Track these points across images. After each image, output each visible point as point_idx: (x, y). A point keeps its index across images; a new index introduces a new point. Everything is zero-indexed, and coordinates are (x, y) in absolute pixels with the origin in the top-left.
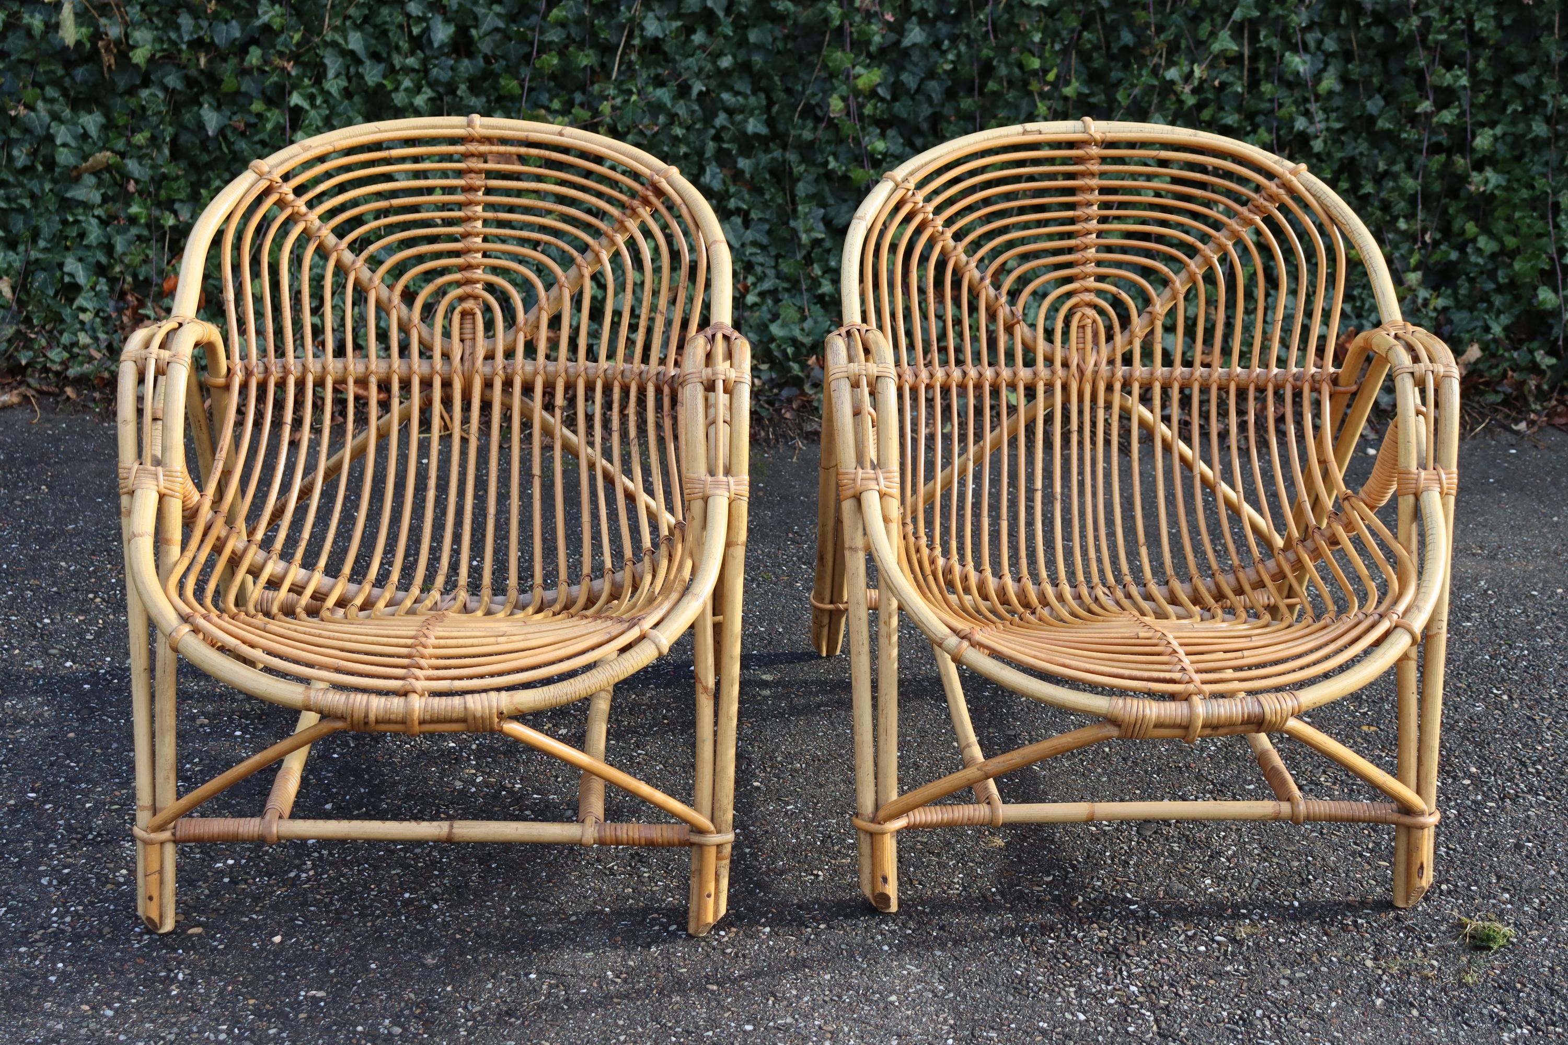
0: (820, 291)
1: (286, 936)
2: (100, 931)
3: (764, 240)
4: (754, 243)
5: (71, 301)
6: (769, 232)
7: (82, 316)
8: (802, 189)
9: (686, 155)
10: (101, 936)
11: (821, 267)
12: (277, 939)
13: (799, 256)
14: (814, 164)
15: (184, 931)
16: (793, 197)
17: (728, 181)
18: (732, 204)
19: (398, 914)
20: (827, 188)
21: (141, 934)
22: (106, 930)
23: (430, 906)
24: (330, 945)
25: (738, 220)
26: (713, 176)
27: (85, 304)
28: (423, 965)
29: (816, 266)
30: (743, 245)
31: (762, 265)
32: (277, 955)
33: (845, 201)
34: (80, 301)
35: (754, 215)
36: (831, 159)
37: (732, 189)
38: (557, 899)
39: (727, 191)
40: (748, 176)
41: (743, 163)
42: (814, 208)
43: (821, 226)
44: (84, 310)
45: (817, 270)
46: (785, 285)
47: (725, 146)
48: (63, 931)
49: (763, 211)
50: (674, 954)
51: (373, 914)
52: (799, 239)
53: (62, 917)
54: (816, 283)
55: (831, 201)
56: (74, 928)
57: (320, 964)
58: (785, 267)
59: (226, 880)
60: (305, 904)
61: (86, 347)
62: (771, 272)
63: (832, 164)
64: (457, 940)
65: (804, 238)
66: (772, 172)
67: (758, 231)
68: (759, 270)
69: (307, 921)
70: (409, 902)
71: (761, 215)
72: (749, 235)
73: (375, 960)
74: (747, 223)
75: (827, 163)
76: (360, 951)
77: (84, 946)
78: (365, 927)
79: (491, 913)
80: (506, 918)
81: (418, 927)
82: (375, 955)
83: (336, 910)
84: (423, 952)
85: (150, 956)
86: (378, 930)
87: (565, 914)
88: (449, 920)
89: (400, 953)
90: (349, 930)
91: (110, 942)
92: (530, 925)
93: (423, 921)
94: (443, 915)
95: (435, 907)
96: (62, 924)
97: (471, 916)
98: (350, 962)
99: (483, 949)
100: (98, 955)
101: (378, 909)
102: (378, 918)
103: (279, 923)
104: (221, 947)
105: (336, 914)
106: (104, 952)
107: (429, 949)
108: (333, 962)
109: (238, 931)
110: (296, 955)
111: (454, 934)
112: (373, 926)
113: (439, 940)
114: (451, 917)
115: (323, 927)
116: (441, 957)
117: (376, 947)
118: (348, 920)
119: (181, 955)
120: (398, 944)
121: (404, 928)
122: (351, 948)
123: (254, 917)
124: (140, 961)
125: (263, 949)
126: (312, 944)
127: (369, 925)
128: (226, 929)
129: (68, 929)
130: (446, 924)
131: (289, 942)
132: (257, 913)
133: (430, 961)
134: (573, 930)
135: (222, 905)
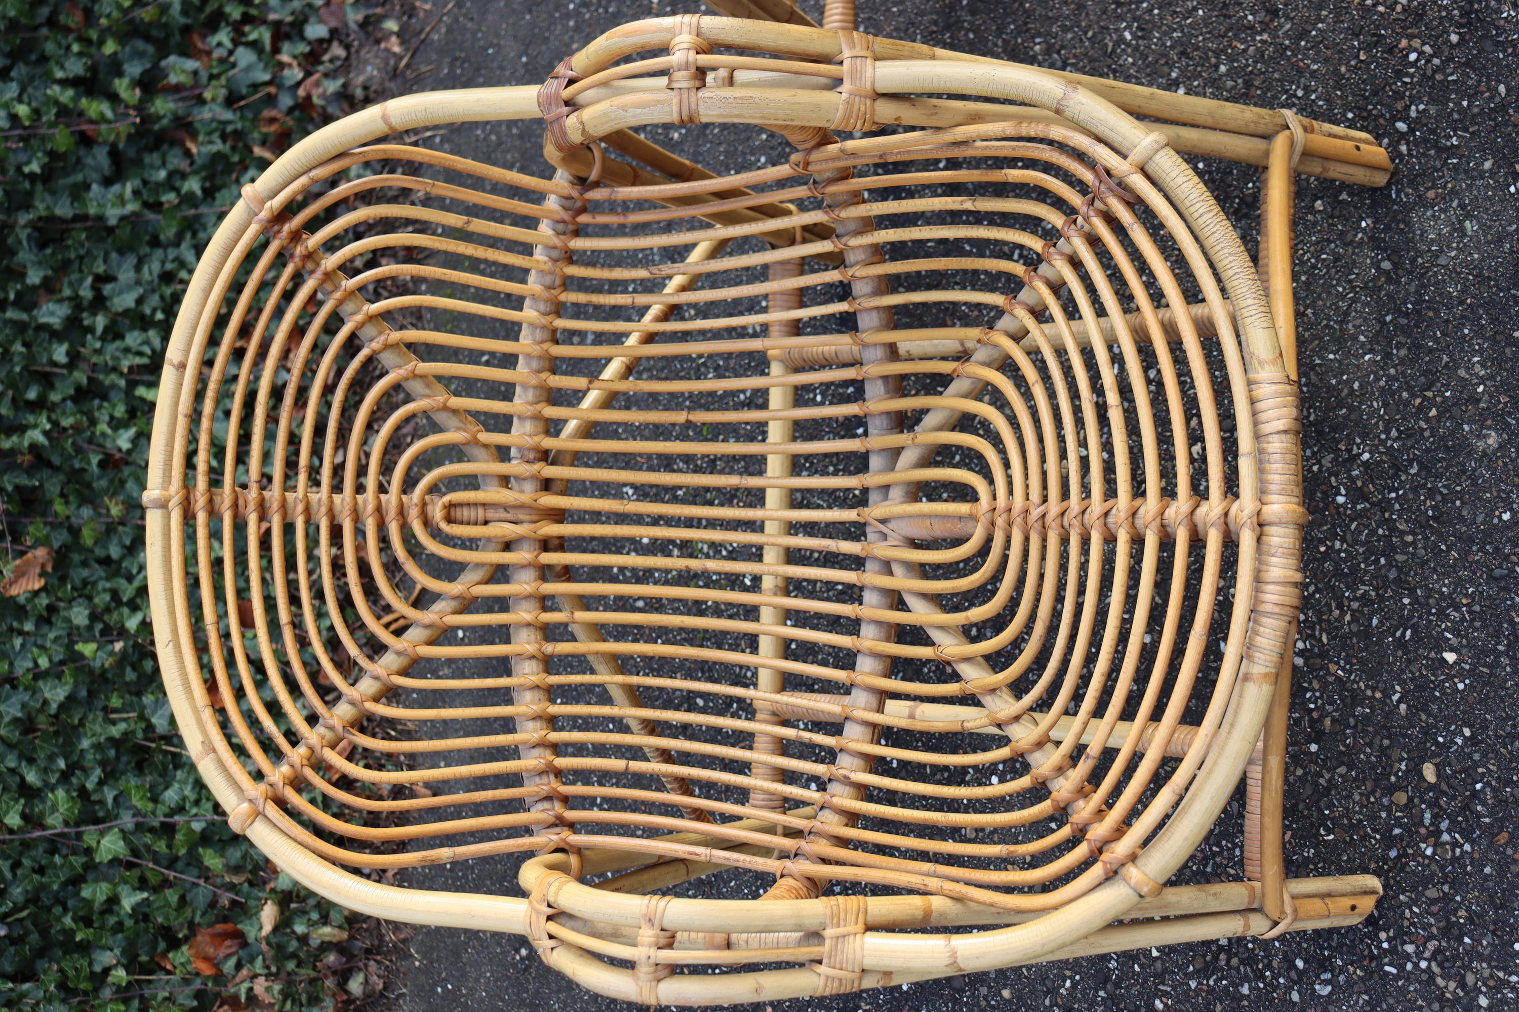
0: (199, 193)
1: (1441, 645)
2: (1434, 901)
3: (131, 260)
4: (138, 268)
6: (121, 252)
8: (64, 209)
9: (25, 344)
10: (1447, 898)
11: (164, 193)
12: (1450, 657)
13: (151, 216)
14: (30, 195)
15: (1431, 787)
16: (76, 218)
17: (58, 297)
18: (86, 293)
19: (1384, 506)
20: (62, 182)
21: (1437, 846)
22: (1432, 893)
23: (1366, 464)
24: (1459, 583)
25: (107, 289)
26: (52, 314)
28: (1501, 447)
29: (164, 199)
30: (138, 283)
31: (163, 263)
32: (1480, 653)
33: (79, 161)
35: (100, 268)
36: (26, 170)
37: (67, 292)
38: (1342, 297)
39: (70, 299)
40: (50, 272)
41: (34, 277)
42: (91, 194)
43: (116, 188)
45: (170, 198)
46: (188, 236)
47: (12, 296)
48: (1438, 951)
49: (95, 258)
50: (1462, 111)
51: (1388, 538)
52: (134, 213)
53: (1408, 957)
54: (189, 199)
55: (79, 177)
56: (1431, 937)
57: (1507, 589)
58: (170, 232)
59: (1314, 748)
60: (1366, 633)
62: (172, 253)
63: (34, 167)
64: (1440, 414)
65: (132, 207)
66: (42, 246)
67: (119, 266)
68: (169, 266)
69: (1404, 624)
70: (1357, 495)
71: (100, 261)
72: (126, 275)
73: (1490, 515)
74: (109, 278)
75: (32, 176)
76: (1471, 540)
77: (1470, 919)
78: (1414, 543)
79: (1377, 379)
80: (1388, 356)
81: (1413, 471)
82: (1480, 519)
83: (1376, 589)
84: (1469, 455)
85: (1491, 825)
86: (1421, 525)
87: (1375, 279)
88: (1394, 433)
89: (1474, 484)
90: (1424, 563)
91: (1457, 884)
92: (1403, 321)
93: (1398, 468)
94: (1383, 442)
95: (1366, 456)
96: (1419, 955)
97: (1386, 405)
98: (1497, 550)
99: (1462, 373)
100: (1491, 897)
101: (1373, 532)
102: (1393, 529)
103: (1409, 661)
104: (1467, 732)
105: (1386, 587)
106: (1482, 890)
107: (1463, 448)
108: (1497, 572)
109: (1429, 715)
110: (1485, 627)
111: (1427, 420)
112: (1412, 532)
113: (1442, 438)
114: (1387, 431)
115: (1415, 601)
116: (1482, 427)
117: (1462, 520)
118: (1399, 569)
119: (1487, 784)
120: (1452, 492)
121: (1415, 490)
122: (1465, 554)
123: (1395, 698)
124: (1503, 838)
125: (1471, 673)
126: (1457, 608)
127: (1409, 538)
128: (1425, 732)
129: (1432, 945)
130: (1406, 435)
131: (1454, 641)
132: (1387, 695)
133: (1493, 440)
134: (1413, 260)
135: (1370, 745)
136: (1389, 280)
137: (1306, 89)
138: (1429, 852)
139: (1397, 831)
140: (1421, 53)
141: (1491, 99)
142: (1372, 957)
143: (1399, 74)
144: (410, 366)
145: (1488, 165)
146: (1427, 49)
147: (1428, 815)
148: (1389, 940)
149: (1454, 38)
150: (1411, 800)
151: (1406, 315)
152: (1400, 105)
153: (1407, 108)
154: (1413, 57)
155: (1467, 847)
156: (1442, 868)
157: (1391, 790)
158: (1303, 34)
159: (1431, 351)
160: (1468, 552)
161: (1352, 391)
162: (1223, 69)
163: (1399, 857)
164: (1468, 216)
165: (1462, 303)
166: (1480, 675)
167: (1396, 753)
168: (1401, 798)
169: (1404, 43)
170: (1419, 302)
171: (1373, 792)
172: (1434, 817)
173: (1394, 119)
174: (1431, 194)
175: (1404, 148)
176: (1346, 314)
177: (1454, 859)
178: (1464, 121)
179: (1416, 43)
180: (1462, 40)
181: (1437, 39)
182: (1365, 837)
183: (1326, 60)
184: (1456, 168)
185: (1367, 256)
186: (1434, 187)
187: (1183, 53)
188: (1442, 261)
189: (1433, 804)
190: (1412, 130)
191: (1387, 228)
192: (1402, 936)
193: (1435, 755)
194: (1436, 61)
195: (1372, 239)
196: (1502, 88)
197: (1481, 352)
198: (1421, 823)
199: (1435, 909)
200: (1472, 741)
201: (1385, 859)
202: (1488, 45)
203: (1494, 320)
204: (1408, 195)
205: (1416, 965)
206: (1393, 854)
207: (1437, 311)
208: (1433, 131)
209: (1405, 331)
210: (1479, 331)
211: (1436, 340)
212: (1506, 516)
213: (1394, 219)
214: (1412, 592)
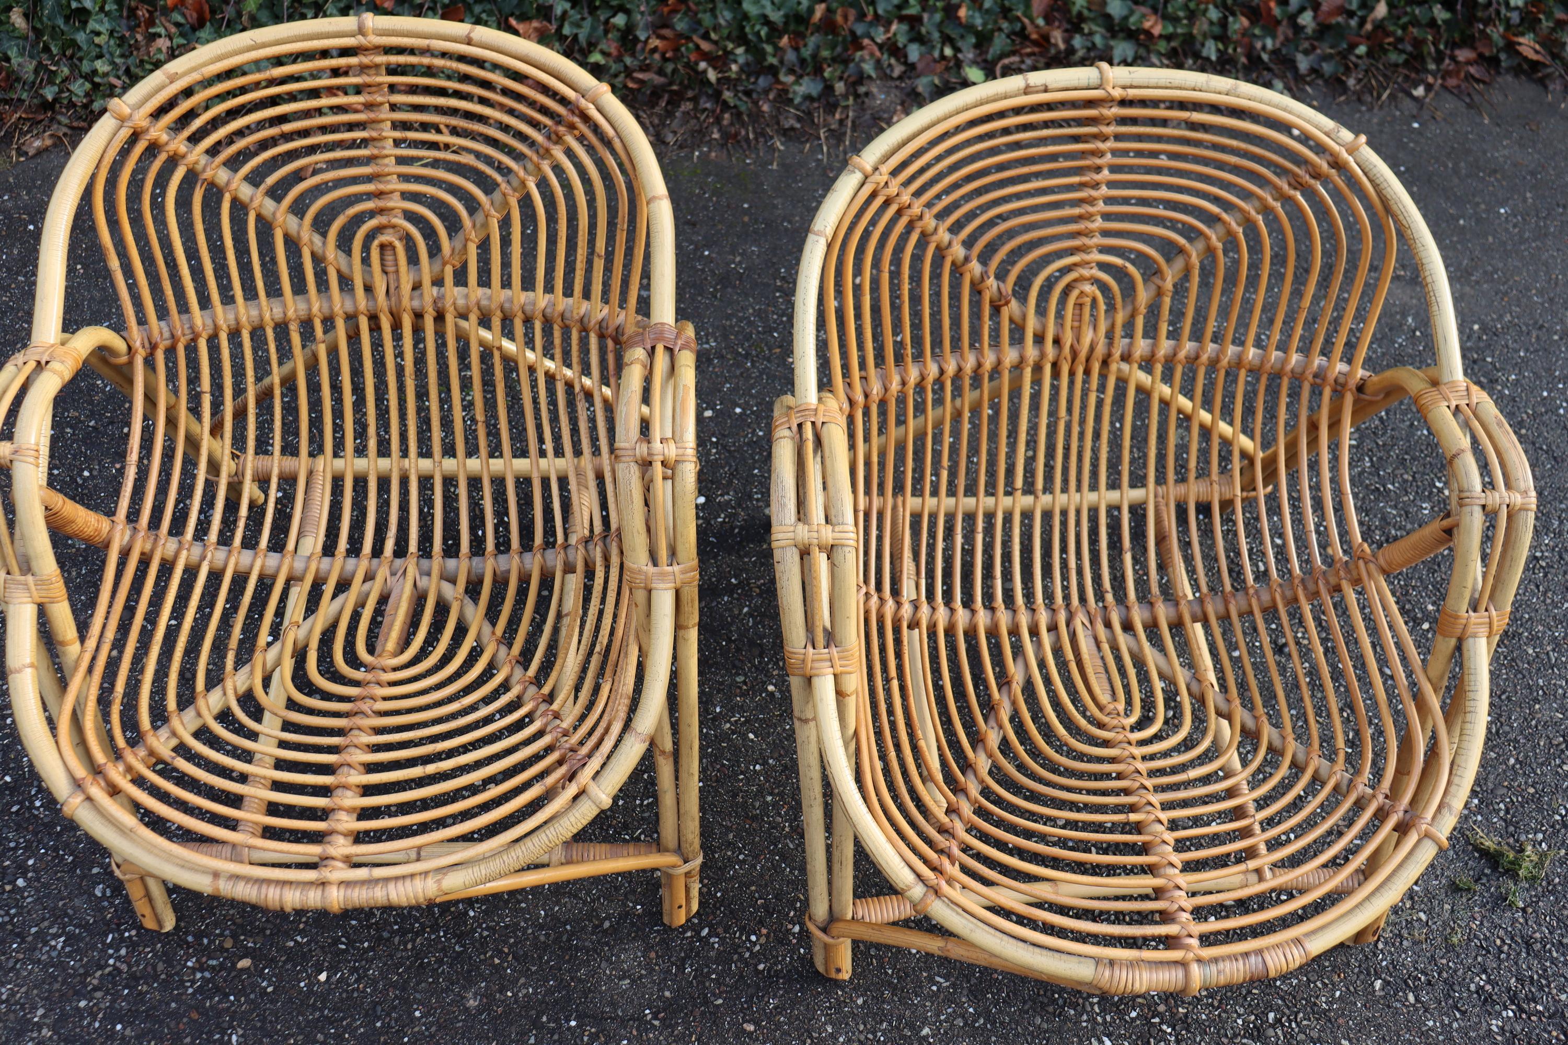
1: (332, 970)
2: (154, 967)
5: (85, 23)
7: (97, 40)
10: (156, 977)
12: (323, 977)
15: (234, 965)
19: (435, 928)
21: (194, 970)
22: (161, 966)
23: (466, 913)
24: (374, 982)
27: (98, 27)
28: (467, 1009)
32: (324, 998)
34: (92, 25)
38: (589, 893)
44: (98, 34)
48: (120, 972)
50: (709, 974)
51: (411, 930)
53: (117, 950)
56: (130, 966)
57: (366, 1016)
61: (106, 75)
64: (494, 966)
69: (350, 944)
73: (420, 1002)
76: (404, 989)
77: (141, 993)
78: (406, 949)
79: (526, 920)
80: (541, 927)
81: (457, 948)
82: (418, 996)
83: (377, 923)
84: (464, 987)
85: (204, 1007)
86: (418, 954)
87: (598, 917)
88: (485, 933)
89: (443, 991)
90: (391, 956)
91: (165, 985)
92: (565, 938)
93: (460, 937)
94: (480, 926)
95: (472, 914)
96: (118, 958)
97: (507, 927)
98: (395, 1008)
99: (522, 980)
100: (154, 1008)
101: (417, 920)
102: (417, 934)
103: (323, 948)
104: (270, 989)
105: (377, 930)
106: (160, 1001)
107: (469, 981)
108: (379, 1009)
109: (285, 962)
110: (342, 1000)
111: (492, 957)
112: (414, 948)
113: (478, 968)
114: (487, 929)
115: (366, 951)
116: (482, 996)
117: (418, 983)
118: (388, 940)
119: (232, 1003)
120: (439, 976)
121: (443, 949)
122: (394, 985)
123: (299, 938)
124: (195, 1016)
125: (310, 992)
126: (356, 981)
127: (409, 946)
128: (273, 960)
129: (124, 967)
130: (483, 942)
131: (334, 979)
132: (302, 933)
133: (472, 1003)
134: (607, 944)
135: (268, 921)
136: (595, 927)
137: (744, 861)
138: (189, 964)
139: (205, 941)
140: (755, 944)
141: (714, 995)
142: (119, 925)
143: (742, 929)
144: (493, 212)
145: (667, 994)
146: (758, 948)
147: (214, 962)
148: (130, 937)
149: (761, 967)
150: (227, 950)
151: (569, 940)
152: (720, 930)
153: (717, 936)
154: (753, 938)
155: (190, 991)
156: (177, 974)
157: (234, 936)
158: (784, 858)
159: (541, 958)
160: (395, 988)
161: (520, 902)
162: (769, 798)
163: (187, 943)
164: (633, 981)
165: (572, 979)
166: (308, 998)
167: (259, 939)
168: (228, 944)
169: (764, 931)
170: (578, 950)
171: (234, 923)
172: (213, 967)
173: (711, 927)
174: (653, 955)
175: (689, 934)
176: (576, 897)
177: (182, 982)
178: (701, 976)
179: (763, 940)
180: (758, 972)
181: (763, 955)
182: (203, 918)
183: (761, 875)
184: (669, 971)
185: (614, 910)
186: (658, 957)
187: (786, 767)
188: (604, 965)
189: (222, 966)
190: (701, 939)
191: (633, 924)
192: (132, 945)
193: (256, 966)
194: (747, 955)
195: (627, 913)
196: (720, 1001)
197: (535, 993)
198: (210, 958)
199: (149, 969)
200: (264, 992)
201: (187, 933)
202: (751, 991)
203: (556, 1002)
204: (655, 938)
205: (111, 956)
206: (190, 939)
207: (568, 962)
208: (697, 955)
209: (557, 940)
210: (550, 992)
211: (548, 962)
212: (417, 1014)
213: (638, 929)
214: (371, 948)
